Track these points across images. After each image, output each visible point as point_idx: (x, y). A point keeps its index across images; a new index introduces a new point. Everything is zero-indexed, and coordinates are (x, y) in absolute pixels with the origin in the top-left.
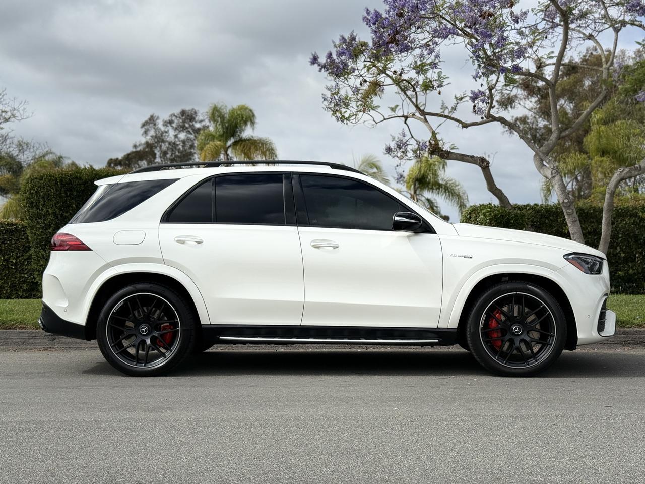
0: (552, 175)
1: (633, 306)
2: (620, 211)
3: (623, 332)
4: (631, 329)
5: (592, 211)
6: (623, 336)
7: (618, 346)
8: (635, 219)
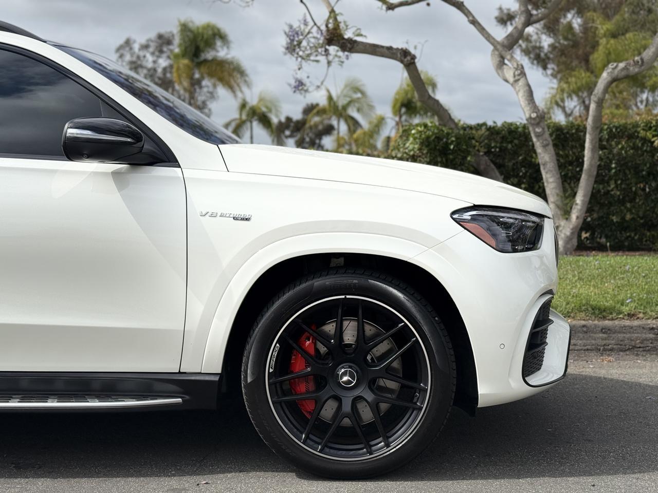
0: (514, 76)
1: (623, 278)
2: (614, 130)
3: (602, 330)
4: (617, 322)
5: (574, 131)
6: (601, 335)
7: (592, 354)
8: (636, 142)
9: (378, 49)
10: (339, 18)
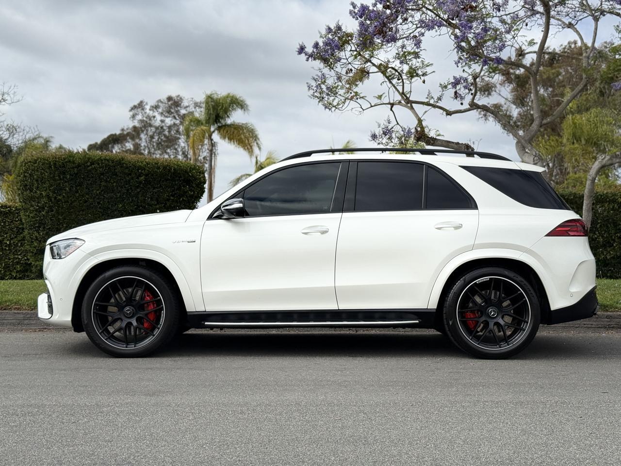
0: (534, 161)
1: (615, 290)
2: (600, 197)
3: (607, 317)
4: (615, 313)
5: (572, 197)
6: (606, 319)
7: (602, 330)
8: (614, 205)
9: (450, 144)
10: (424, 124)
